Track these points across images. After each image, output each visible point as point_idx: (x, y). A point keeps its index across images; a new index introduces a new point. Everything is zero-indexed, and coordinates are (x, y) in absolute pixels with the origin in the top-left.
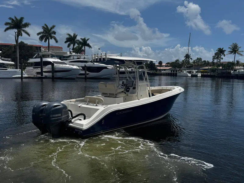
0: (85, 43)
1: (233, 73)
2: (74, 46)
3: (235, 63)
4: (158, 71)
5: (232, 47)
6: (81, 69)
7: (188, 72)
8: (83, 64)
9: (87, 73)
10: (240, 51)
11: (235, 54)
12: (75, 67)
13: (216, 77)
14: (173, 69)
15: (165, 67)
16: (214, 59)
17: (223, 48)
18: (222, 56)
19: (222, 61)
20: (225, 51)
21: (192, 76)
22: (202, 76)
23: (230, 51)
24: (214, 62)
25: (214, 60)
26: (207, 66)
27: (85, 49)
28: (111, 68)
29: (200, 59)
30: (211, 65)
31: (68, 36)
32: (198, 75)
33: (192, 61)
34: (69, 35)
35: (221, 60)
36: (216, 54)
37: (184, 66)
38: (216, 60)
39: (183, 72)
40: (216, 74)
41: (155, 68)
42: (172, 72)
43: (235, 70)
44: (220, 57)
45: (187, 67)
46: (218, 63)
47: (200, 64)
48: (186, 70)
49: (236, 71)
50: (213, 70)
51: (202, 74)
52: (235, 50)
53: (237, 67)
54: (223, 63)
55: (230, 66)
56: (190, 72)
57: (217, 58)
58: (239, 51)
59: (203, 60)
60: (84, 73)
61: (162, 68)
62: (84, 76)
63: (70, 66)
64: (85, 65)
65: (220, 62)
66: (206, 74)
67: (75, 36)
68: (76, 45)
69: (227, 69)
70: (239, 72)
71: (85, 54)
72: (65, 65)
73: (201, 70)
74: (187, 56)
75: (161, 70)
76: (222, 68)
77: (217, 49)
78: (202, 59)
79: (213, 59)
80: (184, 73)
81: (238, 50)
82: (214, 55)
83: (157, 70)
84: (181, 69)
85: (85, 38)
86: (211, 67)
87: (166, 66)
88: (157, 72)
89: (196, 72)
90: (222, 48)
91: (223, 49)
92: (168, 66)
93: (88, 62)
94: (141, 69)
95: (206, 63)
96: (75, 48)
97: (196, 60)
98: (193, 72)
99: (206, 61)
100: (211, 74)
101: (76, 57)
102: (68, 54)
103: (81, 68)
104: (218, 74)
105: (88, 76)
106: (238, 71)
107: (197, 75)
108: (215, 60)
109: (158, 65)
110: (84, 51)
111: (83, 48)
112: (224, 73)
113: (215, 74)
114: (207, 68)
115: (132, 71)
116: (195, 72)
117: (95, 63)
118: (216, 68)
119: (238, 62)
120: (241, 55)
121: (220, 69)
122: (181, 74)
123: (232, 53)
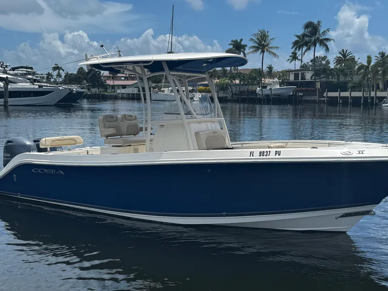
1: (260, 93)
3: (265, 71)
4: (108, 90)
5: (258, 39)
10: (271, 48)
11: (263, 52)
13: (230, 101)
17: (241, 41)
20: (246, 46)
23: (254, 47)
24: (225, 69)
30: (220, 76)
40: (229, 95)
41: (102, 83)
46: (233, 72)
48: (168, 87)
49: (265, 87)
50: (223, 88)
52: (262, 45)
53: (268, 81)
54: (241, 73)
58: (270, 46)
61: (117, 83)
69: (248, 84)
70: (271, 89)
73: (201, 87)
75: (116, 88)
76: (240, 82)
77: (230, 42)
80: (166, 92)
81: (267, 45)
83: (106, 87)
86: (218, 81)
87: (127, 77)
88: (106, 91)
90: (239, 41)
91: (243, 43)
100: (220, 95)
104: (233, 94)
106: (268, 88)
109: (107, 76)
112: (242, 93)
113: (227, 95)
118: (228, 83)
119: (271, 68)
120: (275, 55)
121: (236, 85)
122: (160, 96)
123: (258, 50)
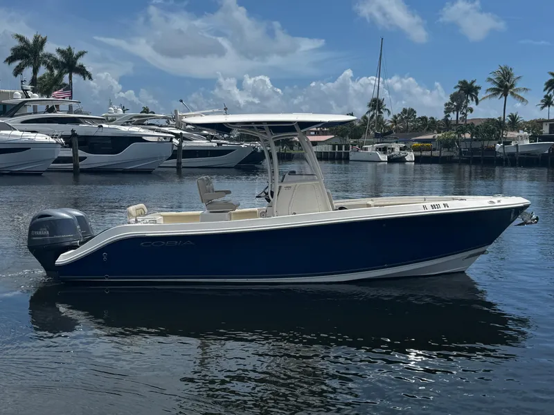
0: (69, 63)
1: (501, 151)
2: (35, 72)
3: (506, 122)
4: (294, 148)
5: (498, 78)
6: (62, 144)
7: (380, 149)
8: (67, 129)
9: (80, 155)
10: (517, 90)
11: (506, 95)
12: (40, 138)
13: (456, 161)
14: (338, 141)
15: (315, 135)
16: (448, 111)
17: (473, 82)
18: (472, 104)
19: (470, 116)
20: (479, 88)
21: (391, 160)
22: (418, 160)
23: (491, 89)
24: (449, 119)
25: (449, 116)
26: (429, 130)
27: (71, 83)
28: (155, 139)
29: (412, 112)
30: (441, 129)
31: (17, 43)
32: (407, 158)
33: (390, 118)
34: (21, 39)
35: (469, 113)
36: (454, 97)
37: (369, 133)
38: (455, 113)
39: (366, 149)
40: (455, 154)
42: (334, 149)
43: (507, 143)
44: (466, 106)
45: (376, 134)
46: (460, 122)
47: (410, 124)
48: (373, 144)
49: (509, 143)
50: (447, 144)
51: (418, 154)
52: (504, 86)
53: (510, 134)
54: (472, 124)
55: (493, 132)
56: (384, 150)
57: (458, 108)
58: (515, 88)
59: (418, 115)
60: (71, 155)
62: (70, 166)
63: (26, 134)
64: (73, 131)
65: (464, 119)
66: (428, 153)
67: (40, 43)
68: (43, 71)
69: (483, 140)
70: (517, 146)
71: (71, 97)
72: (8, 132)
73: (416, 144)
74: (376, 104)
76: (472, 136)
77: (457, 84)
78: (415, 112)
79: (445, 112)
80: (369, 151)
81: (512, 86)
82: (448, 100)
83: (292, 144)
84: (360, 140)
85: (69, 49)
86: (440, 135)
87: (318, 132)
88: (292, 149)
89: (401, 149)
90: (469, 82)
91: (475, 85)
92: (325, 133)
93: (82, 123)
94: (246, 141)
95: (428, 124)
96: (41, 79)
97: (399, 115)
98: (393, 149)
99: (428, 117)
100: (442, 155)
101: (42, 107)
102: (18, 96)
103: (62, 140)
104: (461, 153)
105: (82, 165)
106: (513, 144)
107: (404, 157)
108: (451, 114)
110: (69, 88)
111: (66, 79)
112: (474, 151)
113: (452, 154)
114: (430, 137)
115: (220, 148)
116: (397, 150)
117: (104, 125)
118: (455, 137)
119: (513, 118)
120: (522, 99)
121: (466, 140)
122: (361, 154)
123: (498, 93)
